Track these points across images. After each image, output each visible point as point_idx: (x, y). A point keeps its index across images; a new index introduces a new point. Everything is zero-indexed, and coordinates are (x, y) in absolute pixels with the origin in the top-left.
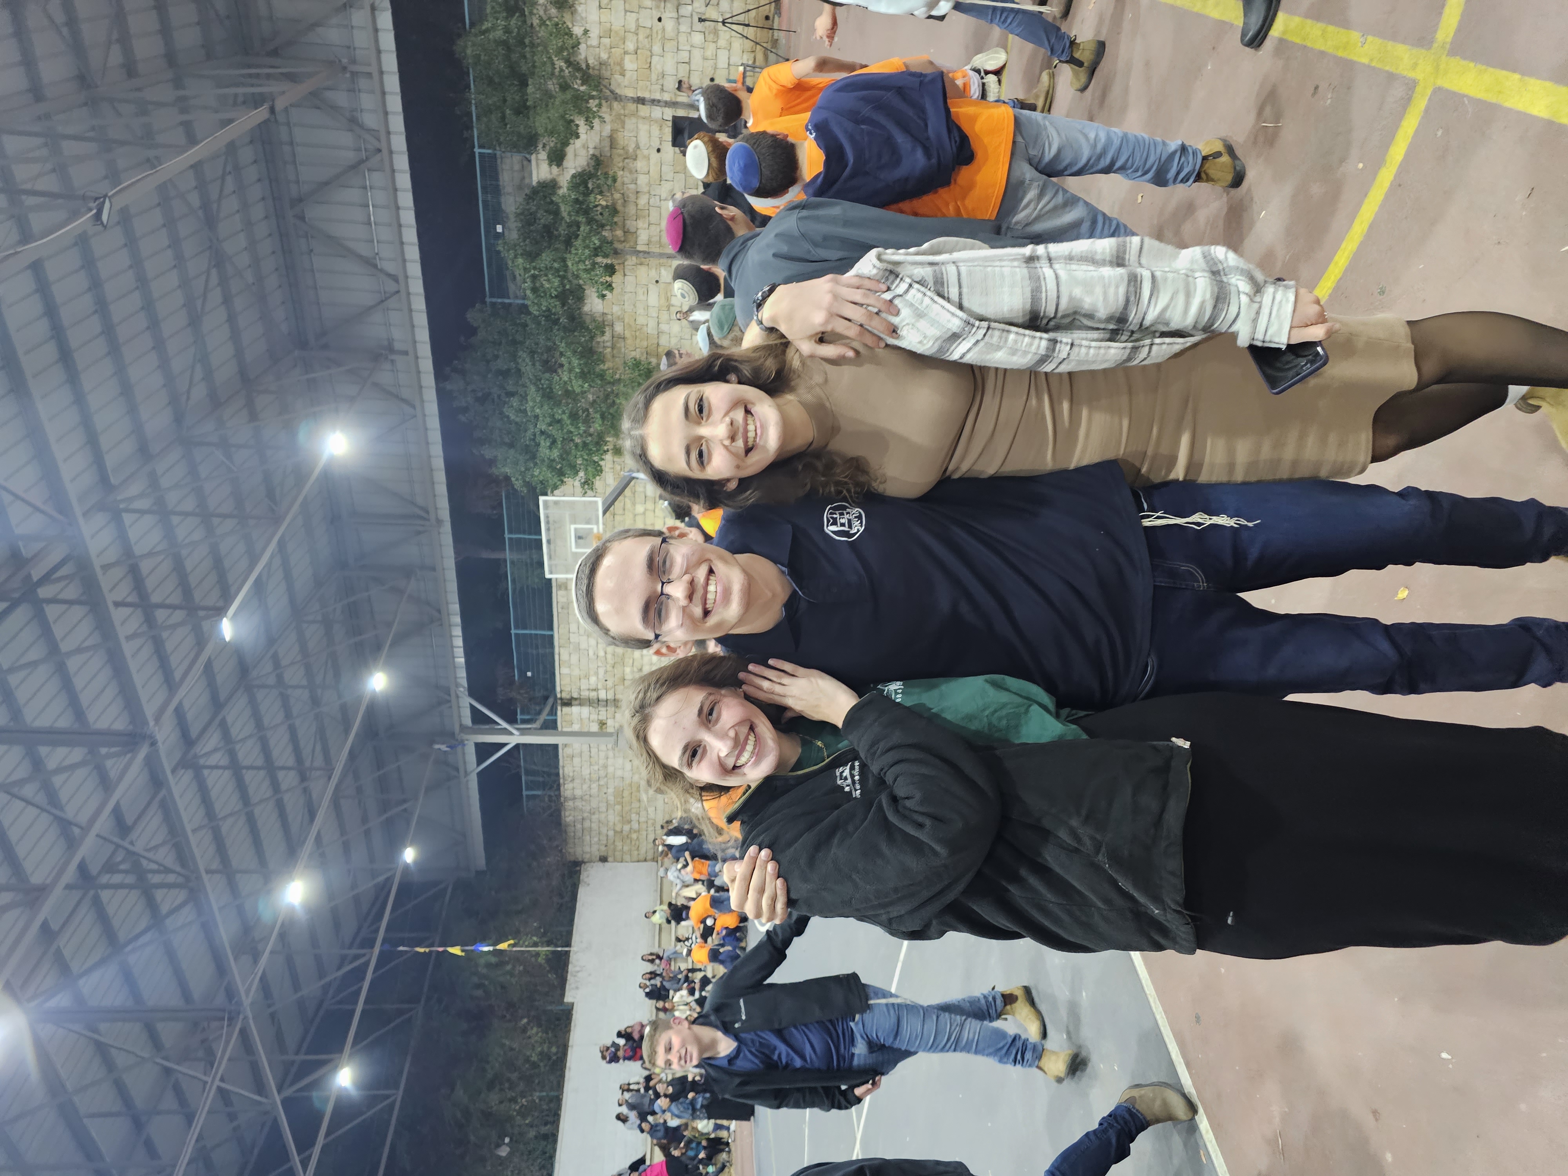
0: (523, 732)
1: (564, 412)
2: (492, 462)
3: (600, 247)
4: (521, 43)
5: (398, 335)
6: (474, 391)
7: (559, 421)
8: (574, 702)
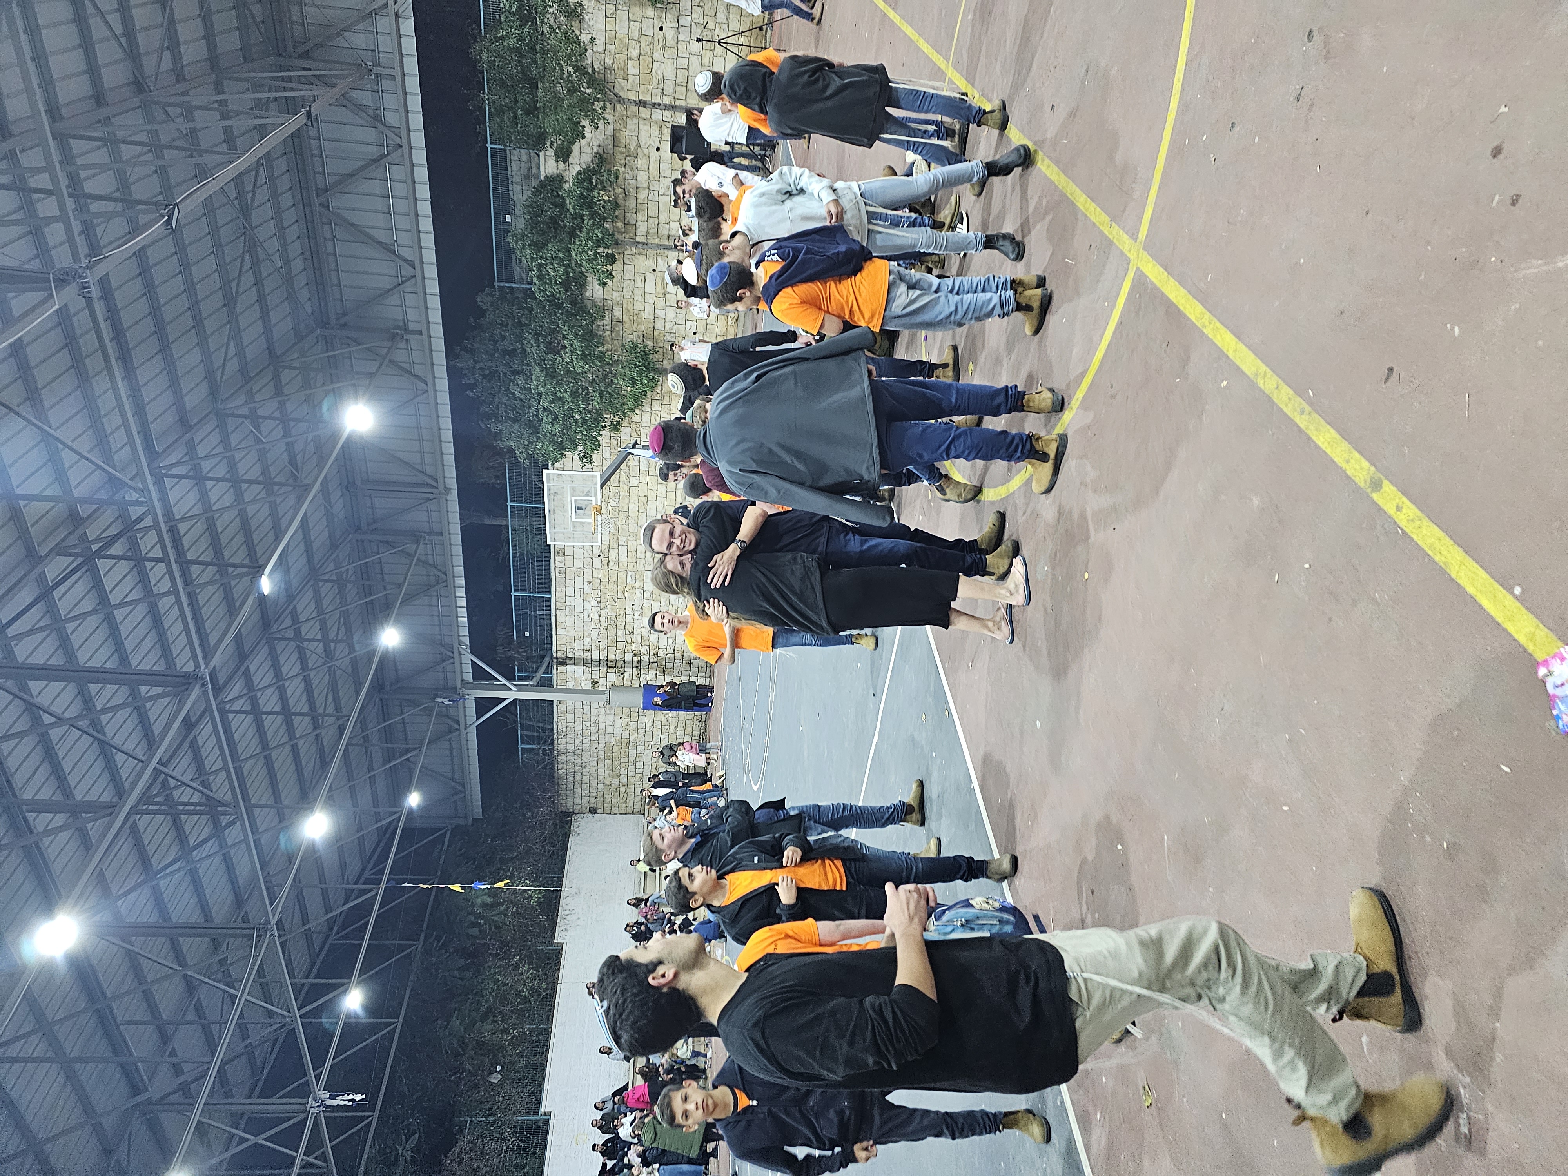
0: (520, 688)
1: (565, 391)
2: (497, 435)
3: (602, 239)
4: (533, 49)
5: (412, 315)
6: (481, 368)
7: (561, 399)
8: (568, 662)
